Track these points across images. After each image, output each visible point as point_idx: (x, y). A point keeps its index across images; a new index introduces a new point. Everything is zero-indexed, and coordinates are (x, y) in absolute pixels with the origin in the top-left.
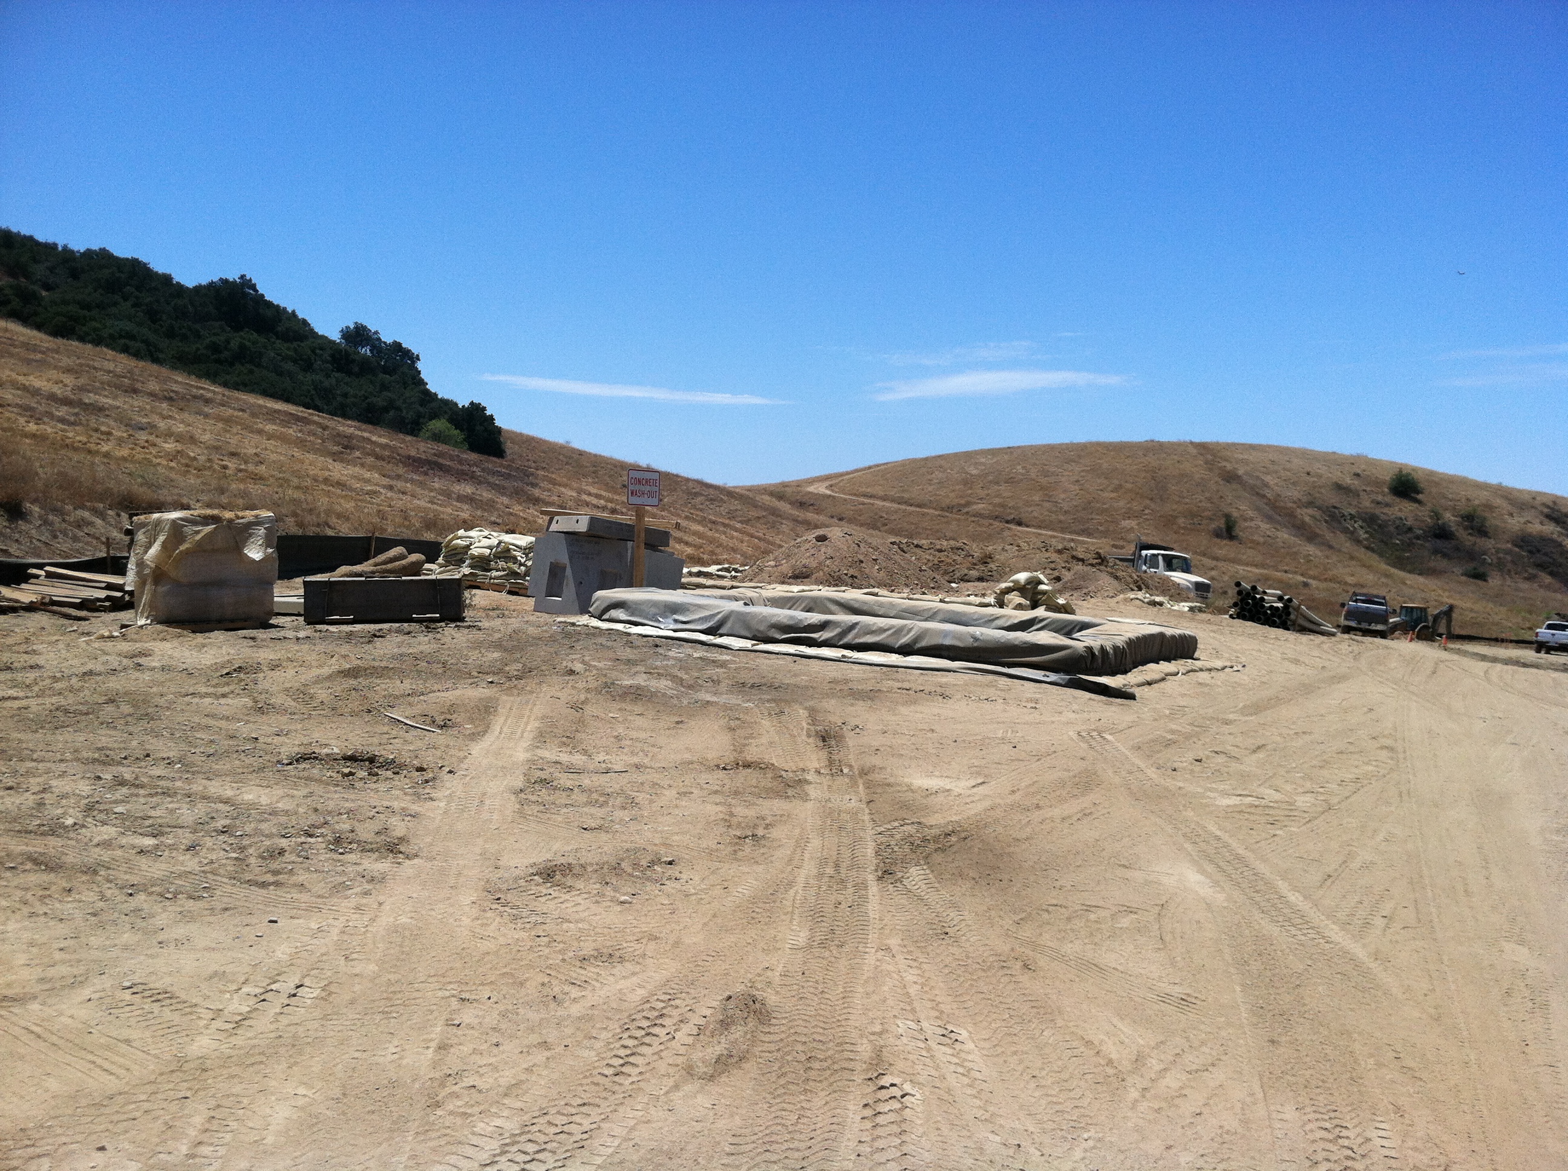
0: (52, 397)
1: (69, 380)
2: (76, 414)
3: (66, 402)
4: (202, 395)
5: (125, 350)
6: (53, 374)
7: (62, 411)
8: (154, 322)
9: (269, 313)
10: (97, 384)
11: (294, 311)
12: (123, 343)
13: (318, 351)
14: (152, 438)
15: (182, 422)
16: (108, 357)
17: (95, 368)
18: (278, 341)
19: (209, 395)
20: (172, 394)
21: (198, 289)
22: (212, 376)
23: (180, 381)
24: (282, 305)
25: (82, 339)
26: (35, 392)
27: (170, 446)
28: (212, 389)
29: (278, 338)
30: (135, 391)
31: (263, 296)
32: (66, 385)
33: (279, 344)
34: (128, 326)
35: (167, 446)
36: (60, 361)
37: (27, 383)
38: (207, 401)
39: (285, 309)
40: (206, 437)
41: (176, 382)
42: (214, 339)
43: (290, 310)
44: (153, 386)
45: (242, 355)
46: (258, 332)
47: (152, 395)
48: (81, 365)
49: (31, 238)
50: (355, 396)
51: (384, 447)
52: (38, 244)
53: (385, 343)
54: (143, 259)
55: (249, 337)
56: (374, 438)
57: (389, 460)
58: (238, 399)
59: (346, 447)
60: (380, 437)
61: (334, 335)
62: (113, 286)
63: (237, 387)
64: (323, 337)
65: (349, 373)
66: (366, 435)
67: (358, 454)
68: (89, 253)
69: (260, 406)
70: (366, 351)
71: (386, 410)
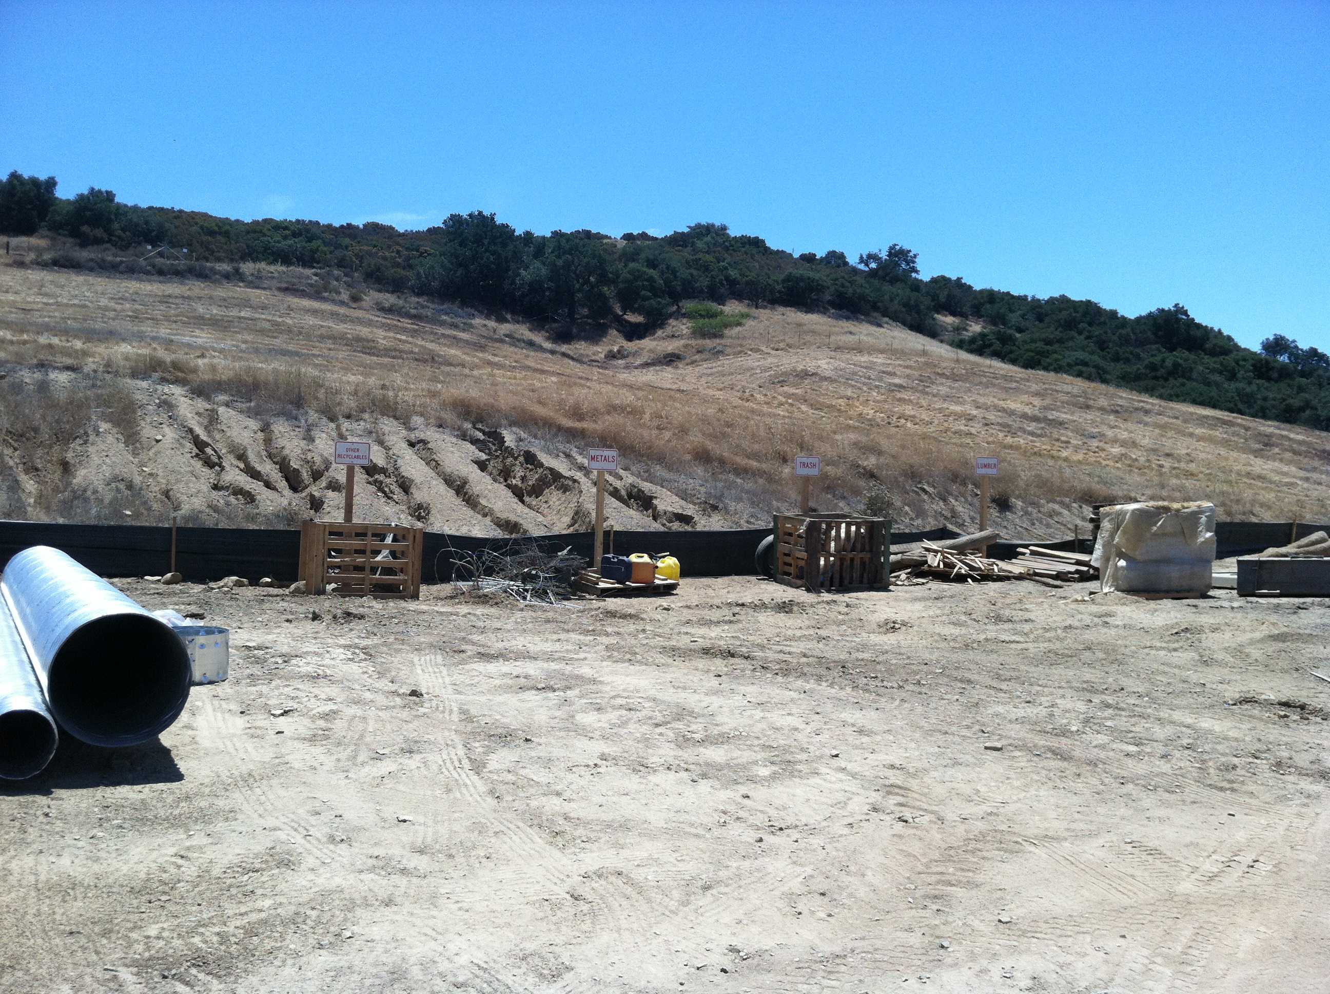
0: (1025, 416)
1: (1037, 401)
2: (1043, 428)
3: (1035, 419)
4: (1143, 407)
5: (1079, 375)
6: (1025, 398)
7: (1032, 427)
8: (1102, 350)
9: (1199, 333)
10: (1058, 404)
11: (1220, 330)
12: (1079, 369)
13: (1241, 363)
14: (1101, 444)
15: (1126, 430)
16: (1067, 381)
17: (1057, 391)
18: (1206, 357)
19: (1148, 407)
20: (1118, 408)
21: (1139, 320)
22: (1150, 390)
23: (1125, 397)
24: (1210, 326)
25: (1046, 369)
26: (1011, 413)
27: (1116, 450)
28: (1151, 402)
29: (1206, 354)
30: (1088, 407)
31: (1193, 319)
32: (1034, 406)
33: (1207, 359)
34: (1081, 355)
35: (1113, 450)
36: (1030, 387)
37: (1005, 406)
38: (1147, 412)
39: (1212, 328)
40: (1146, 442)
41: (1121, 397)
42: (1151, 360)
43: (1216, 329)
44: (1103, 402)
45: (1176, 371)
46: (1190, 350)
47: (1102, 409)
48: (1046, 389)
49: (1008, 293)
50: (1274, 399)
51: (1301, 443)
52: (1013, 297)
53: (1302, 350)
54: (1094, 299)
55: (1181, 356)
56: (1292, 436)
57: (1306, 454)
58: (1172, 408)
59: (1266, 445)
60: (1297, 434)
61: (1256, 347)
62: (1070, 325)
63: (1170, 398)
64: (1246, 350)
65: (1269, 379)
66: (1284, 433)
67: (1277, 450)
68: (1052, 300)
69: (1191, 414)
70: (1284, 358)
71: (1302, 409)
